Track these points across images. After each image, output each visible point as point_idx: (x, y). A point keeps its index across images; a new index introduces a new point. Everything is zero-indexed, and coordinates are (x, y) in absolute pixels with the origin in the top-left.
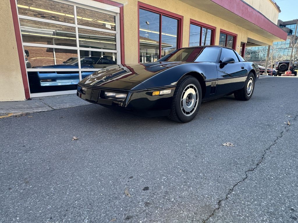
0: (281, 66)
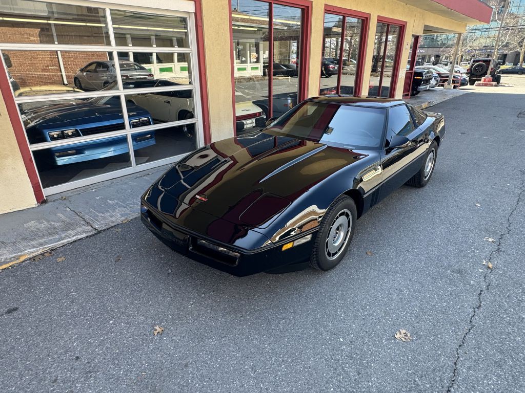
0: (477, 66)
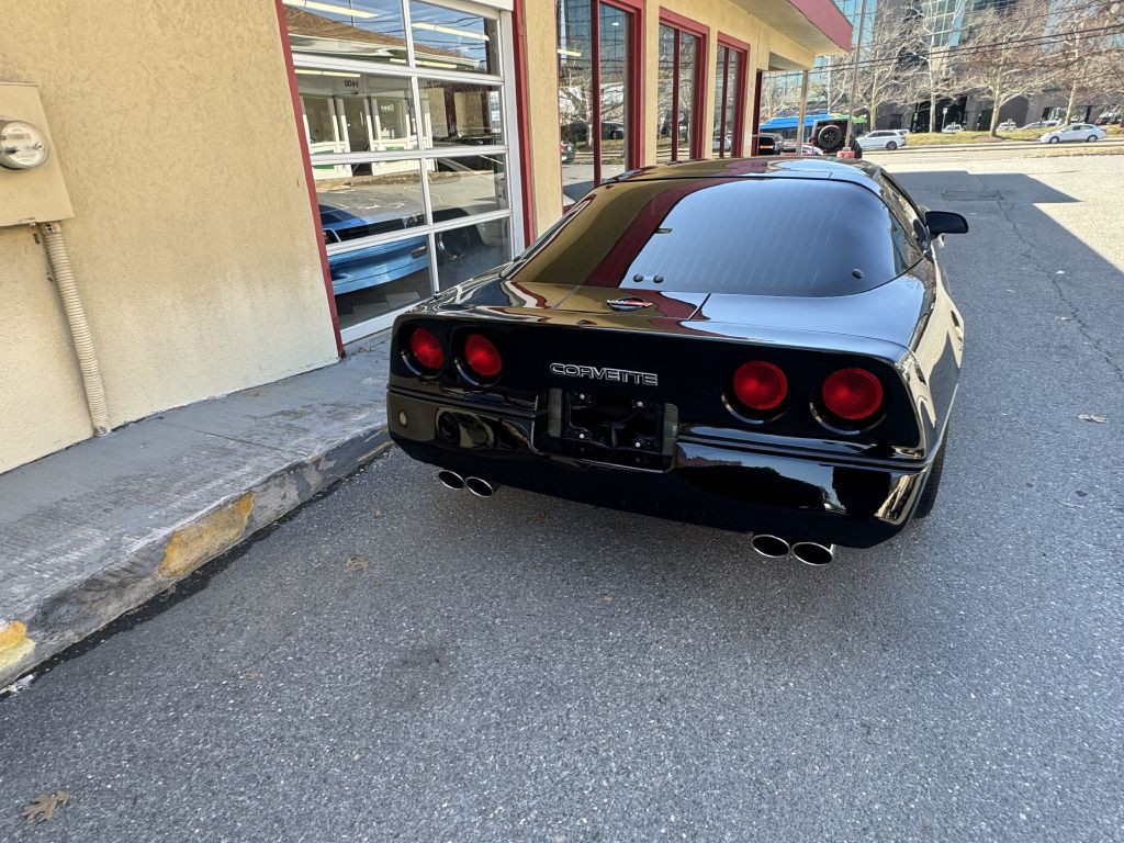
0: (824, 133)
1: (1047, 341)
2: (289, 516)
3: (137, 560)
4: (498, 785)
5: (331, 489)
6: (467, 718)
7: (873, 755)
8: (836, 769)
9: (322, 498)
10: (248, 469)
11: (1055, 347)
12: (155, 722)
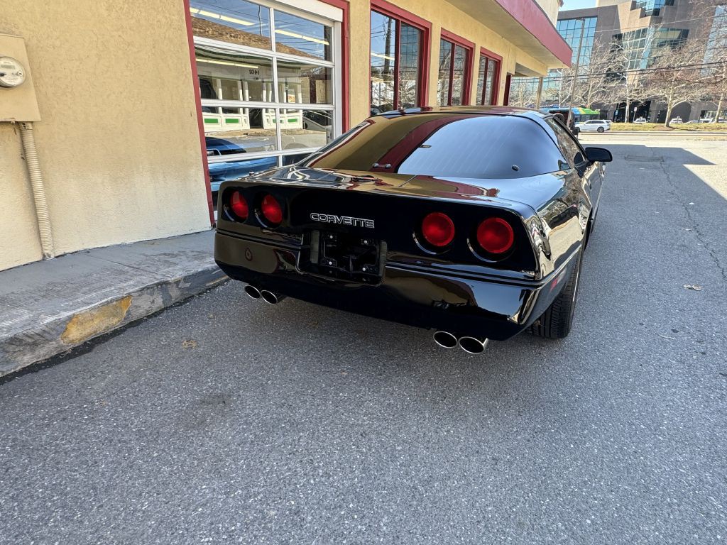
1: (673, 241)
2: (155, 314)
3: (46, 329)
4: (242, 478)
5: (186, 300)
6: (233, 437)
7: (496, 477)
8: (468, 484)
9: (179, 306)
10: (132, 282)
11: (678, 246)
12: (34, 426)
